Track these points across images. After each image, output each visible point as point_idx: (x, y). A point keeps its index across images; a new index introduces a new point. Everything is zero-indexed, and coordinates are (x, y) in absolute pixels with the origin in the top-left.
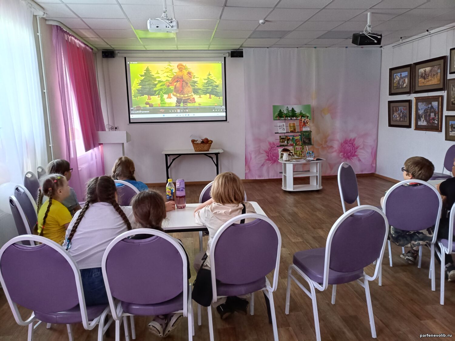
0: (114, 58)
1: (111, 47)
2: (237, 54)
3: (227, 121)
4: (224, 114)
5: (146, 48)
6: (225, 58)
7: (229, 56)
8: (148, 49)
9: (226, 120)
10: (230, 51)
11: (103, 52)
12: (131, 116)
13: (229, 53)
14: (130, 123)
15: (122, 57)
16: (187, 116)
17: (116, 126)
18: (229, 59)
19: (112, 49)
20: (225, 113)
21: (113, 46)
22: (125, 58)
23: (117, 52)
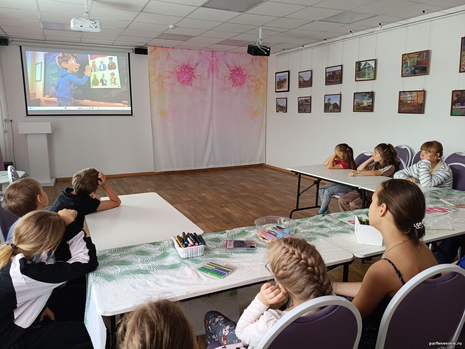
0: (7, 46)
1: (6, 34)
2: (141, 51)
4: (130, 109)
5: (45, 38)
6: (129, 54)
7: (133, 52)
8: (47, 39)
9: (132, 115)
10: (134, 48)
12: (29, 108)
13: (133, 49)
14: (27, 116)
15: (17, 45)
16: (91, 109)
17: (11, 118)
18: (133, 56)
19: (6, 36)
20: (131, 107)
21: (8, 34)
22: (21, 47)
23: (10, 39)
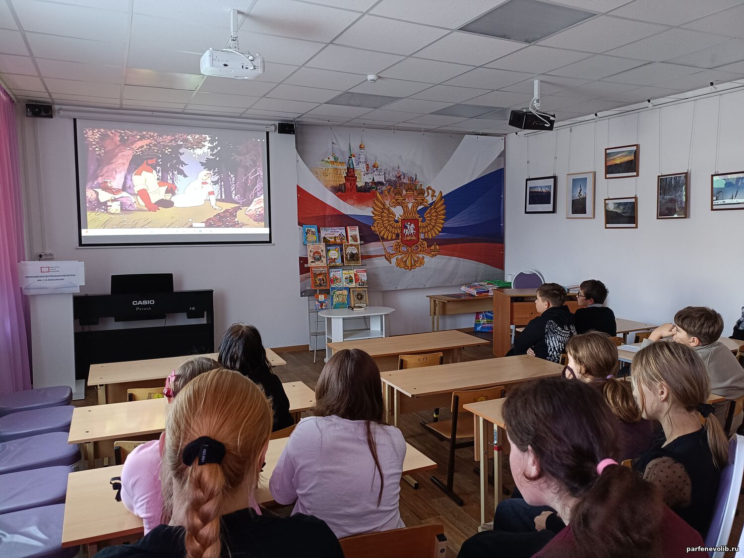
0: (49, 120)
1: (51, 97)
3: (271, 243)
4: (267, 231)
5: (121, 105)
6: (268, 133)
7: (275, 131)
8: (125, 107)
10: (277, 123)
11: (28, 106)
12: (84, 233)
13: (275, 125)
14: (80, 246)
15: (69, 117)
16: (198, 233)
18: (275, 136)
19: (50, 100)
20: (268, 229)
21: (54, 96)
22: (75, 120)
23: (56, 107)
